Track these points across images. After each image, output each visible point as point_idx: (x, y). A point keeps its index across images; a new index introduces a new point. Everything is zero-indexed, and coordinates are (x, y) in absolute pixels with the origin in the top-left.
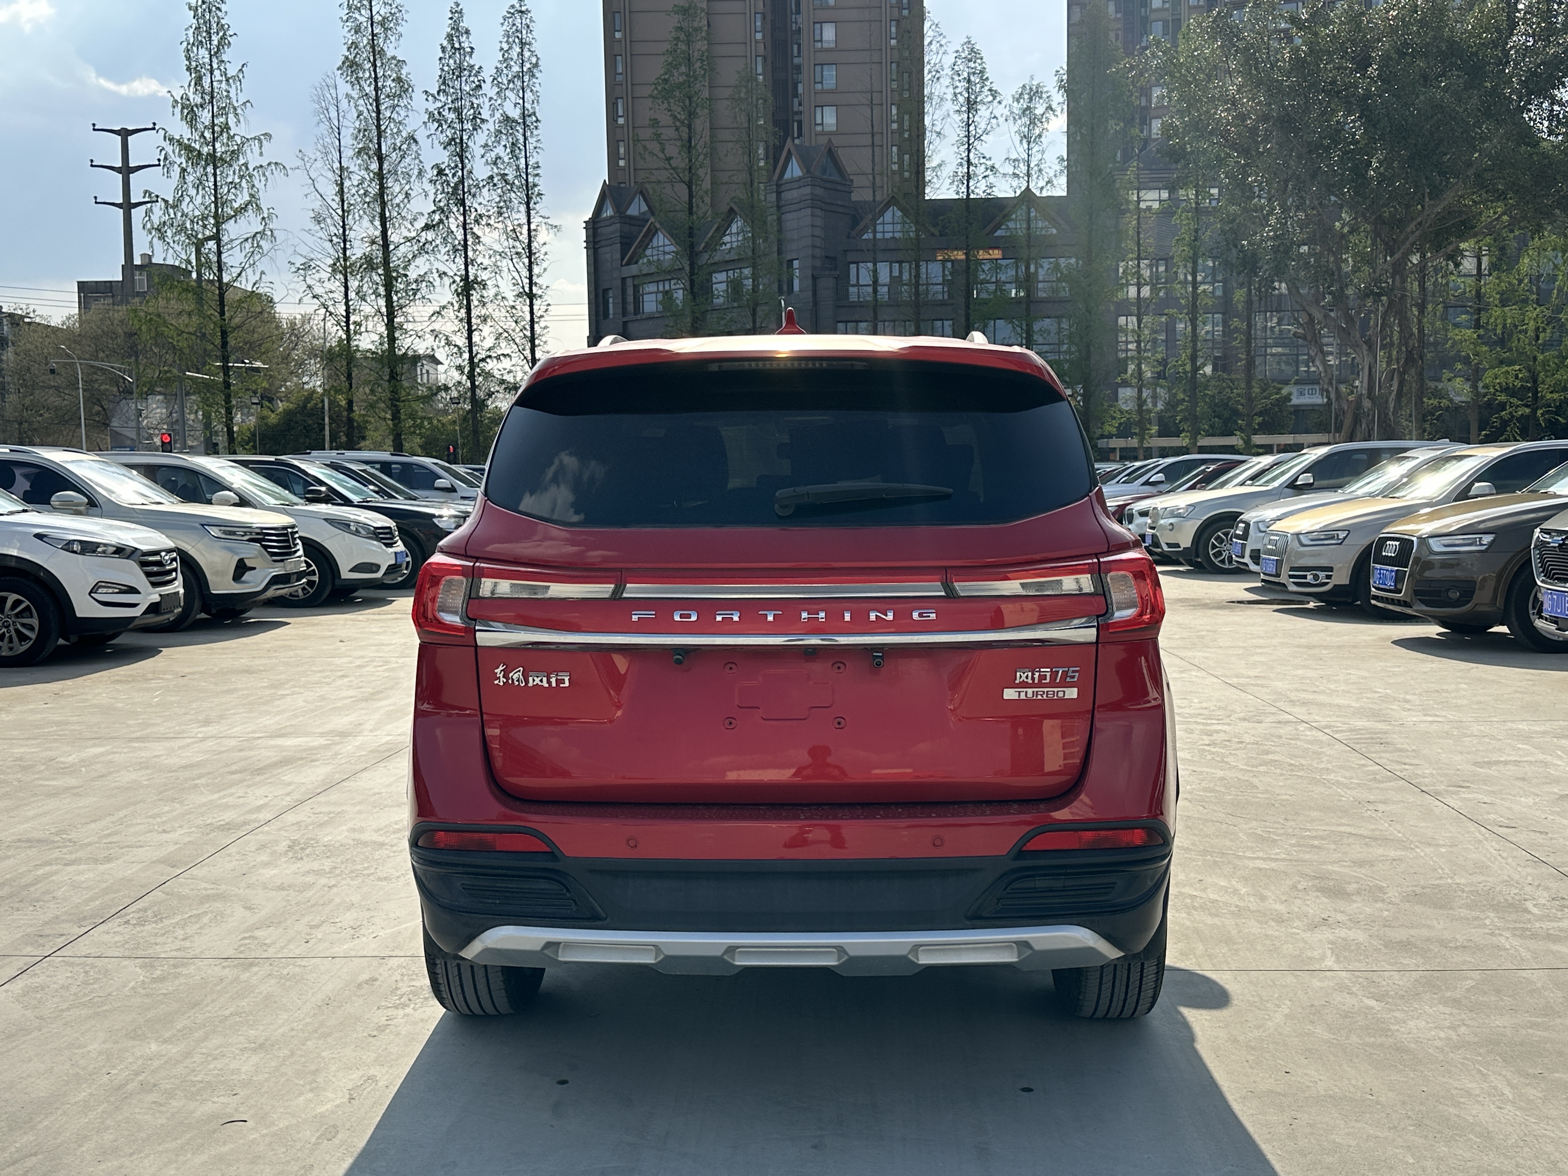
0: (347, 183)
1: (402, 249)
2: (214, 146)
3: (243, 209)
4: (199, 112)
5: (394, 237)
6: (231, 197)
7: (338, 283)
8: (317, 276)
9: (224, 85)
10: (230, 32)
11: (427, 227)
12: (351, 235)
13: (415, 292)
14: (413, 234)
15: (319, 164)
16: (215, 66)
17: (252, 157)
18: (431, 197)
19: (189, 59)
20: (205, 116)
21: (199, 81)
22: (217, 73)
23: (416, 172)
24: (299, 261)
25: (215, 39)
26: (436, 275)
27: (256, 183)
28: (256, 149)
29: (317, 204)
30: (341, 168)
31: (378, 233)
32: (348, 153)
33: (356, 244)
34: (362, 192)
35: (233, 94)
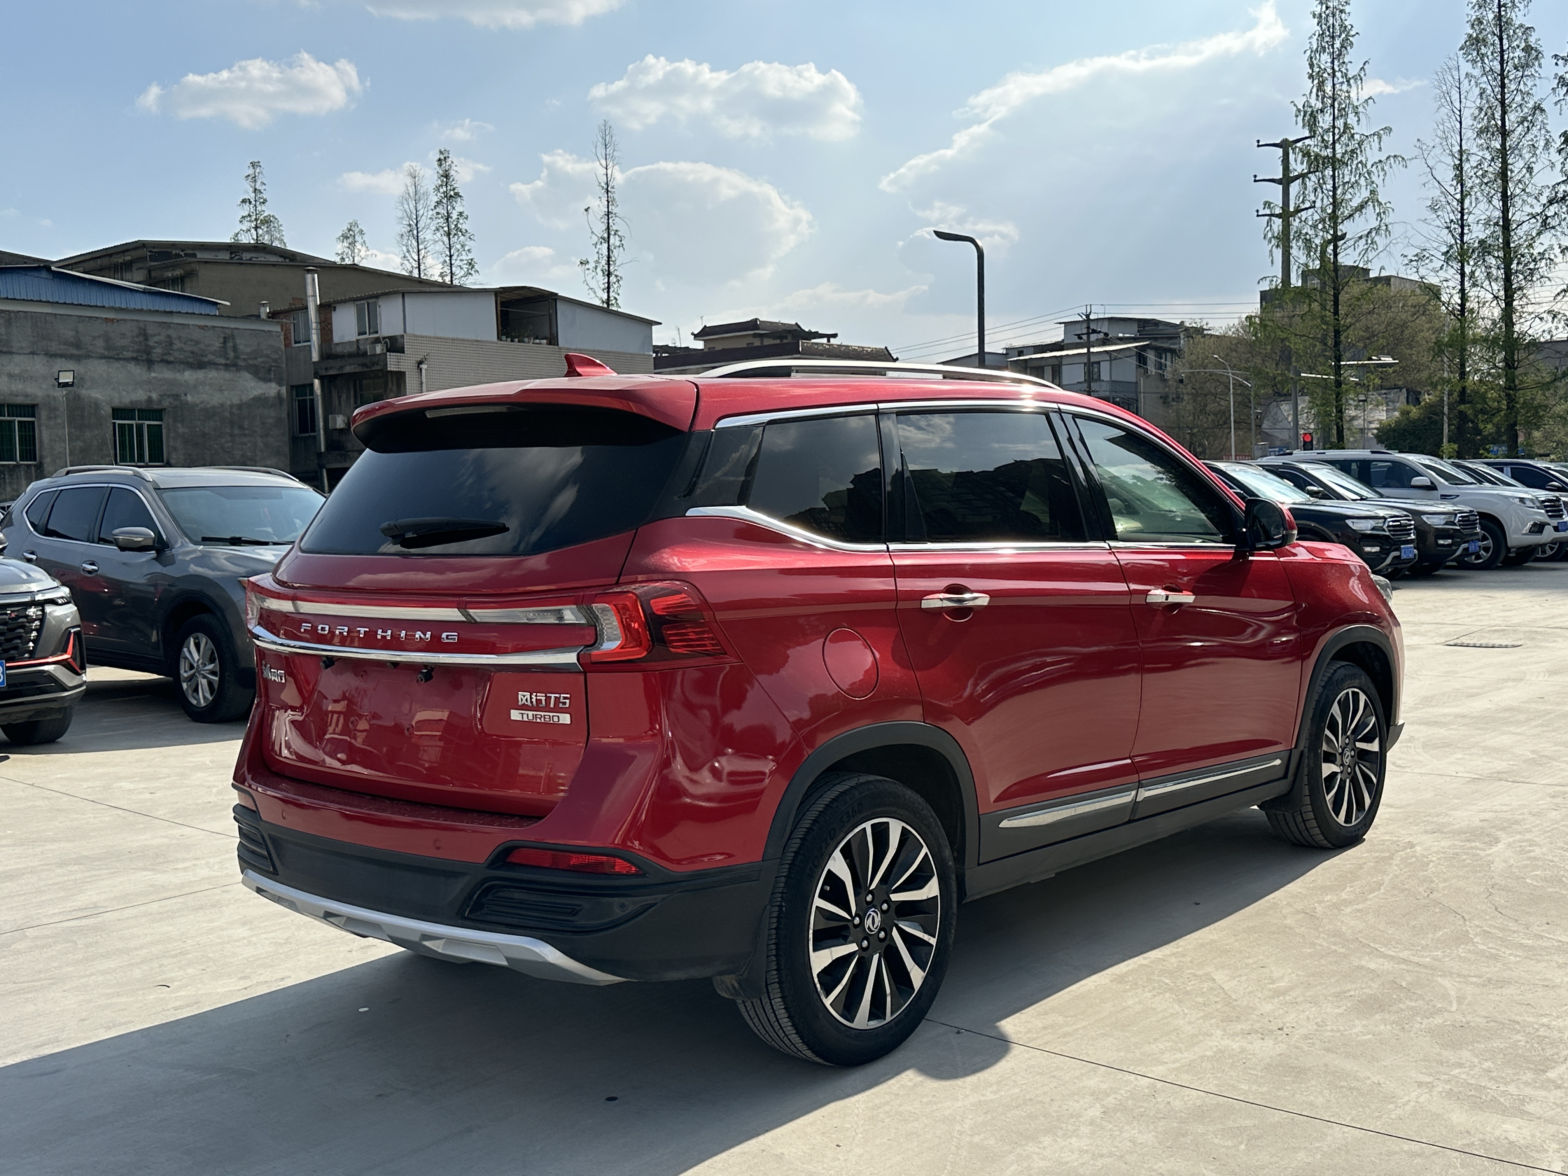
0: (1466, 166)
1: (1525, 227)
2: (1334, 149)
3: (1361, 207)
4: (1320, 117)
5: (1516, 215)
6: (1348, 196)
7: (1452, 271)
8: (1430, 266)
9: (1345, 87)
10: (1352, 33)
11: (1551, 202)
12: (1470, 219)
13: (1532, 272)
14: (1539, 209)
15: (1438, 151)
16: (1337, 68)
17: (1371, 154)
18: (1559, 166)
19: (1311, 66)
20: (1325, 120)
21: (1321, 87)
22: (1338, 74)
23: (1542, 143)
24: (1411, 253)
25: (1337, 44)
26: (1557, 251)
27: (1374, 178)
28: (1375, 145)
29: (1436, 193)
30: (1461, 152)
31: (1498, 214)
32: (1469, 134)
33: (1474, 227)
34: (1480, 172)
35: (1353, 95)
